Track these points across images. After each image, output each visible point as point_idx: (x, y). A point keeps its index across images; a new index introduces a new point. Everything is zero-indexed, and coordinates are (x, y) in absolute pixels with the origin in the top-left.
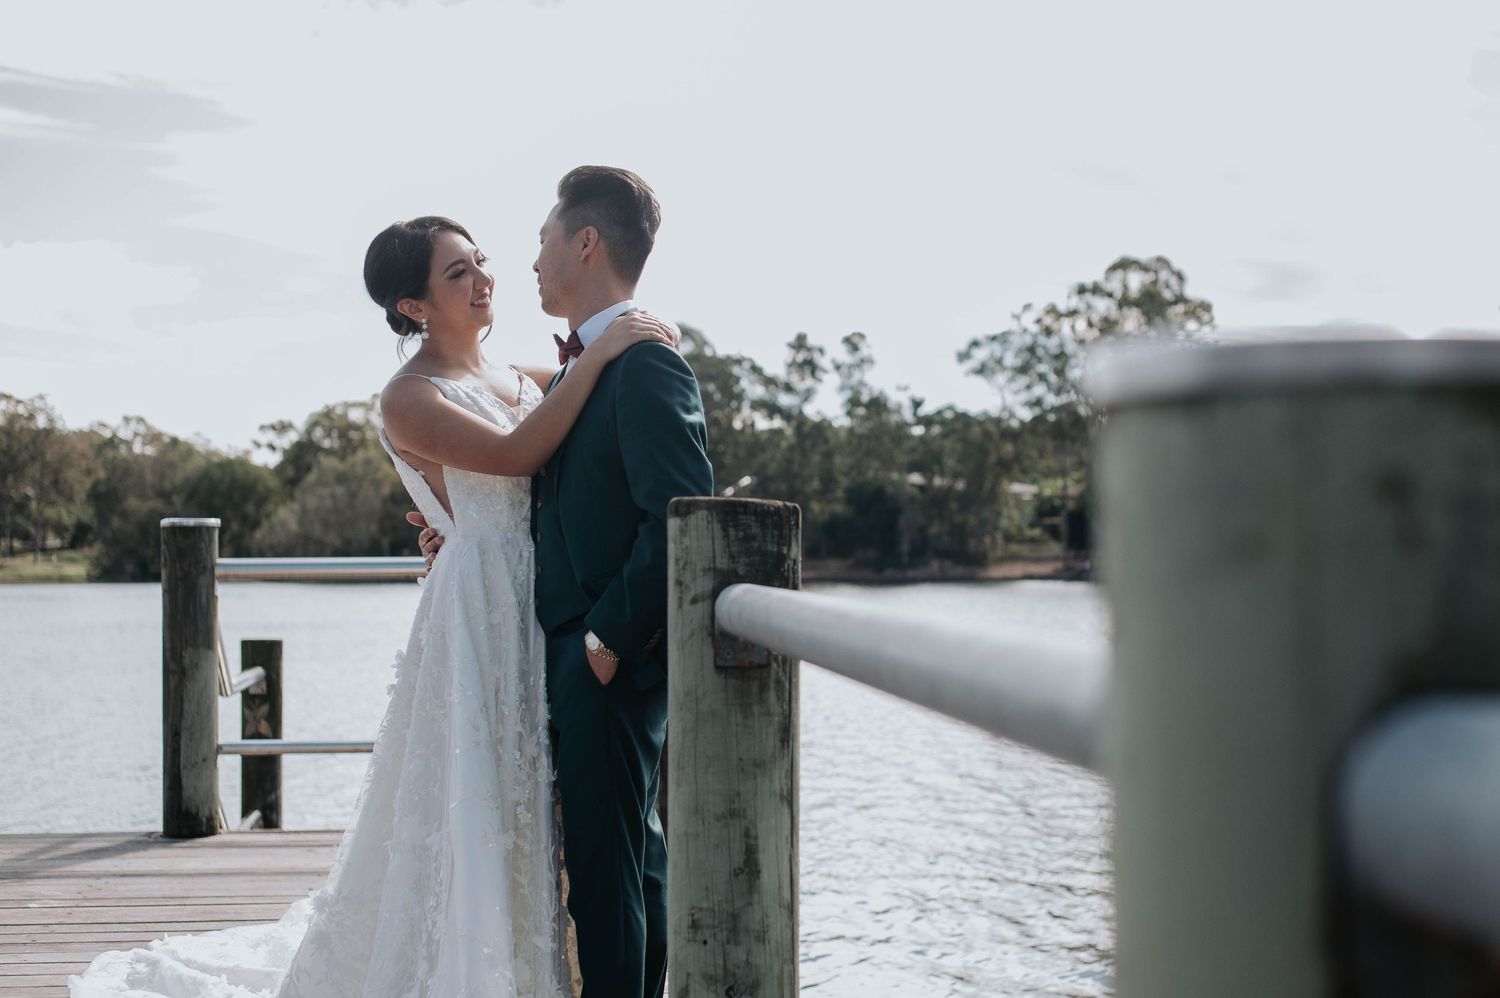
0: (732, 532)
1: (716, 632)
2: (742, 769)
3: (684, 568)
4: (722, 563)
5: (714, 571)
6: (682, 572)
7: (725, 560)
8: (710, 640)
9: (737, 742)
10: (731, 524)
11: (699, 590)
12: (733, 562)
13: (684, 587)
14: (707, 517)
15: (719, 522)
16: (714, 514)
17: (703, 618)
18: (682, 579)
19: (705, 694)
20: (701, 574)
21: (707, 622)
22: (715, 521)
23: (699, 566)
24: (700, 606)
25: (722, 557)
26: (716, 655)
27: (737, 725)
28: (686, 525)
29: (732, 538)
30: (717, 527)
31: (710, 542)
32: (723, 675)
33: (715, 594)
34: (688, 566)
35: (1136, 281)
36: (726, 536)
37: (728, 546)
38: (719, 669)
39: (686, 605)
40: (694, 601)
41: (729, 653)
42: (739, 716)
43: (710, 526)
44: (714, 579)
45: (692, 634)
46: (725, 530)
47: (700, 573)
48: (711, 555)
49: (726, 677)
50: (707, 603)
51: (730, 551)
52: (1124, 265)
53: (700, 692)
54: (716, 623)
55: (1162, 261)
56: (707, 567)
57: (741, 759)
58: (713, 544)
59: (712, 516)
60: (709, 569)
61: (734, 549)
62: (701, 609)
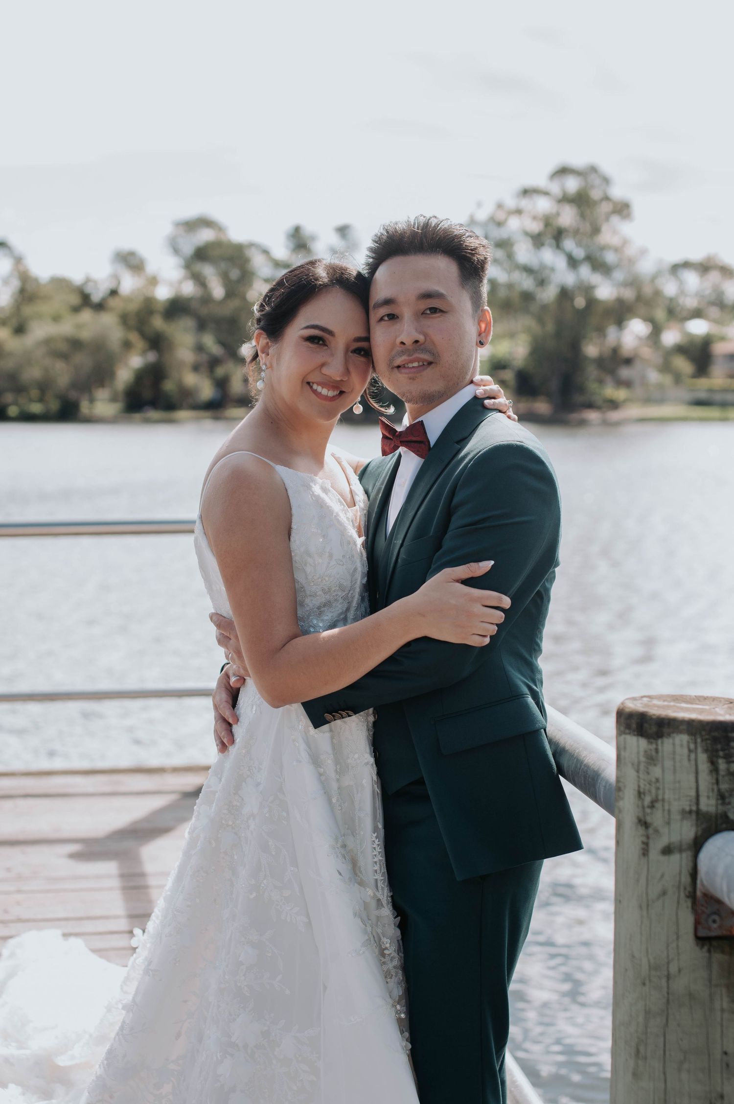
0: (722, 765)
1: (699, 893)
2: (727, 1065)
3: (652, 806)
4: (708, 804)
5: (698, 815)
6: (648, 811)
7: (713, 802)
8: (689, 903)
9: (722, 1032)
10: (721, 754)
11: (675, 838)
12: (723, 804)
13: (651, 831)
14: (688, 742)
15: (706, 751)
16: (699, 740)
17: (680, 874)
18: (649, 819)
19: (680, 971)
20: (678, 817)
21: (686, 879)
22: (699, 750)
23: (676, 807)
24: (675, 858)
25: (708, 797)
26: (697, 923)
27: (722, 1010)
28: (657, 750)
29: (722, 773)
30: (703, 757)
31: (692, 778)
32: (706, 948)
33: (697, 845)
34: (658, 805)
35: (572, 185)
36: (715, 769)
37: (717, 782)
38: (701, 940)
39: (654, 853)
40: (667, 851)
41: (714, 921)
42: (726, 999)
43: (693, 756)
44: (697, 825)
45: (664, 893)
46: (713, 763)
47: (676, 817)
48: (693, 793)
49: (709, 951)
50: (687, 856)
51: (719, 790)
52: (563, 171)
53: (673, 969)
54: (698, 882)
55: (593, 169)
56: (687, 808)
57: (726, 1053)
58: (697, 781)
59: (696, 743)
60: (690, 812)
61: (724, 786)
62: (678, 863)
